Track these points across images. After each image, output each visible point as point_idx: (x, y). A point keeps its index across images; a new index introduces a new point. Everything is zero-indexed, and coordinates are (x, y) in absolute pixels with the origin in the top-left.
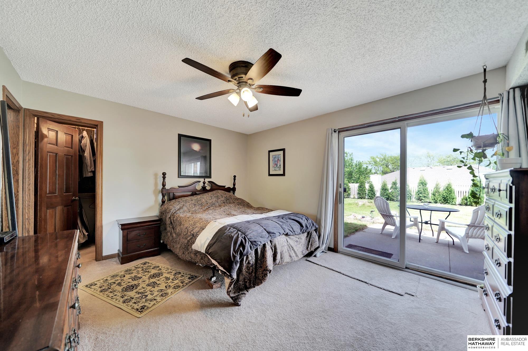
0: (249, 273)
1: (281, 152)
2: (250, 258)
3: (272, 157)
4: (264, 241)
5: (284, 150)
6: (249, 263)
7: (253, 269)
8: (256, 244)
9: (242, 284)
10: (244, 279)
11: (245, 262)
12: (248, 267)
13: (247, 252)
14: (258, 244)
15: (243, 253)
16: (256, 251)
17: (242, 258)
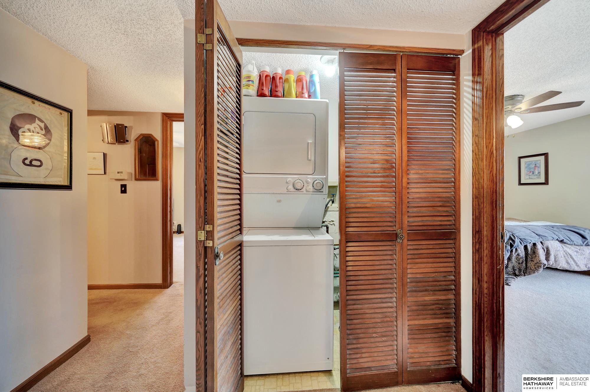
0: (519, 263)
1: (543, 158)
2: (519, 251)
3: (526, 164)
4: (535, 241)
5: (546, 155)
6: (518, 255)
7: (523, 260)
8: (527, 241)
9: (510, 271)
10: (513, 267)
11: (515, 254)
12: (517, 258)
13: (518, 246)
14: (528, 241)
15: (513, 245)
16: (526, 247)
17: (512, 249)
